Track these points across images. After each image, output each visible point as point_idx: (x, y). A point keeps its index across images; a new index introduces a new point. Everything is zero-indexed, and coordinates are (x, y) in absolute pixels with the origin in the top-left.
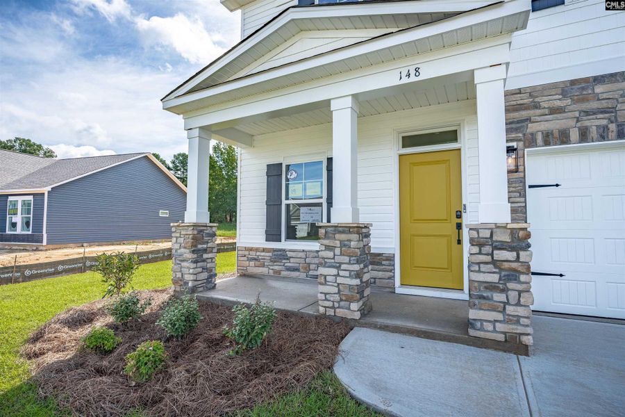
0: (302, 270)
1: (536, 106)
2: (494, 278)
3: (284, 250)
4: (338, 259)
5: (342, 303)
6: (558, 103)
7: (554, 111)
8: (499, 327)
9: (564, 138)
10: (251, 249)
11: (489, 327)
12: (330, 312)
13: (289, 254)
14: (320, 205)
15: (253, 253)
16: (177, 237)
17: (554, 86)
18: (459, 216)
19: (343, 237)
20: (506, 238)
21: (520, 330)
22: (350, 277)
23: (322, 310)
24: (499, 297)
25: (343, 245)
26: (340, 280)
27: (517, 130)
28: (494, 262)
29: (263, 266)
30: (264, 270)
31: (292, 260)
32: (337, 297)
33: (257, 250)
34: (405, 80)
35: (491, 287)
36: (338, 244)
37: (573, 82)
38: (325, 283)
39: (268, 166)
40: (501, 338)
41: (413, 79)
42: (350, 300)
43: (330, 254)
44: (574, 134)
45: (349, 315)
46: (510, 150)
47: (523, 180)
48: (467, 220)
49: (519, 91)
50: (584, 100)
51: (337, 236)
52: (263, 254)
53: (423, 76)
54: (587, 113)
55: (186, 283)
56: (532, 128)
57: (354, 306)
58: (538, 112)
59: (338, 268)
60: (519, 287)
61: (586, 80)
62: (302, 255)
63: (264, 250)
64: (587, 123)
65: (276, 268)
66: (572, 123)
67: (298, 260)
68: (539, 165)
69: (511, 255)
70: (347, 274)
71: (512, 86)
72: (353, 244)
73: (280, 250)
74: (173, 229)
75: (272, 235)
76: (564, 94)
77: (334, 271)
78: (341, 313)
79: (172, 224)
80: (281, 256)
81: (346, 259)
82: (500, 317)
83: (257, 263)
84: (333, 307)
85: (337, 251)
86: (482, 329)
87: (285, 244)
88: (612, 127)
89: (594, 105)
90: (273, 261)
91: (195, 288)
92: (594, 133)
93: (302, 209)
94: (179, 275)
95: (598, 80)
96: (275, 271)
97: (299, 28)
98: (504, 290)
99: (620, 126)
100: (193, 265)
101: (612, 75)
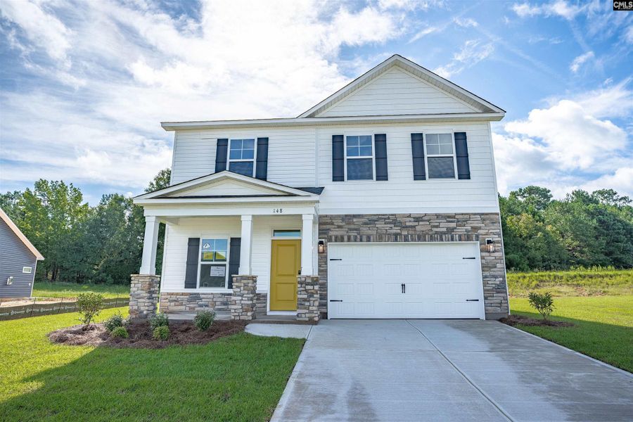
0: (210, 306)
1: (332, 224)
2: (305, 296)
3: (198, 294)
4: (242, 292)
5: (243, 313)
6: (341, 224)
7: (339, 227)
8: (307, 315)
9: (342, 240)
10: (172, 294)
11: (303, 316)
12: (237, 318)
13: (202, 296)
14: (225, 265)
15: (174, 297)
16: (135, 284)
17: (339, 216)
19: (245, 281)
20: (309, 280)
21: (313, 315)
22: (248, 300)
23: (233, 317)
24: (307, 304)
25: (245, 285)
26: (242, 302)
27: (325, 234)
28: (306, 290)
29: (182, 305)
30: (182, 308)
31: (203, 300)
32: (241, 310)
33: (177, 294)
34: (276, 213)
35: (305, 300)
36: (243, 285)
37: (346, 216)
38: (235, 304)
39: (190, 239)
40: (307, 319)
41: (279, 213)
42: (247, 311)
43: (239, 290)
44: (346, 238)
45: (246, 318)
46: (321, 243)
47: (326, 257)
48: (303, 274)
49: (326, 216)
50: (349, 224)
51: (242, 281)
52: (182, 297)
53: (283, 213)
54: (351, 229)
55: (142, 312)
56: (331, 233)
57: (249, 314)
58: (333, 226)
59: (242, 296)
60: (314, 299)
61: (350, 215)
62: (211, 296)
63: (183, 294)
64: (350, 234)
65: (192, 305)
66: (345, 233)
67: (208, 300)
68: (333, 250)
70: (246, 299)
71: (321, 213)
72: (250, 285)
73: (195, 294)
74: (132, 279)
75: (190, 283)
76: (343, 220)
77: (240, 298)
78: (242, 318)
79: (131, 275)
80: (196, 297)
81: (246, 292)
82: (307, 311)
83: (177, 303)
84: (239, 316)
85: (242, 288)
86: (301, 317)
87: (199, 290)
88: (359, 237)
89: (352, 226)
90: (189, 301)
91: (147, 315)
92: (352, 238)
93: (212, 268)
94: (136, 307)
95: (354, 216)
96: (190, 308)
97: (227, 178)
98: (309, 301)
99: (361, 236)
100: (148, 301)
101: (359, 215)
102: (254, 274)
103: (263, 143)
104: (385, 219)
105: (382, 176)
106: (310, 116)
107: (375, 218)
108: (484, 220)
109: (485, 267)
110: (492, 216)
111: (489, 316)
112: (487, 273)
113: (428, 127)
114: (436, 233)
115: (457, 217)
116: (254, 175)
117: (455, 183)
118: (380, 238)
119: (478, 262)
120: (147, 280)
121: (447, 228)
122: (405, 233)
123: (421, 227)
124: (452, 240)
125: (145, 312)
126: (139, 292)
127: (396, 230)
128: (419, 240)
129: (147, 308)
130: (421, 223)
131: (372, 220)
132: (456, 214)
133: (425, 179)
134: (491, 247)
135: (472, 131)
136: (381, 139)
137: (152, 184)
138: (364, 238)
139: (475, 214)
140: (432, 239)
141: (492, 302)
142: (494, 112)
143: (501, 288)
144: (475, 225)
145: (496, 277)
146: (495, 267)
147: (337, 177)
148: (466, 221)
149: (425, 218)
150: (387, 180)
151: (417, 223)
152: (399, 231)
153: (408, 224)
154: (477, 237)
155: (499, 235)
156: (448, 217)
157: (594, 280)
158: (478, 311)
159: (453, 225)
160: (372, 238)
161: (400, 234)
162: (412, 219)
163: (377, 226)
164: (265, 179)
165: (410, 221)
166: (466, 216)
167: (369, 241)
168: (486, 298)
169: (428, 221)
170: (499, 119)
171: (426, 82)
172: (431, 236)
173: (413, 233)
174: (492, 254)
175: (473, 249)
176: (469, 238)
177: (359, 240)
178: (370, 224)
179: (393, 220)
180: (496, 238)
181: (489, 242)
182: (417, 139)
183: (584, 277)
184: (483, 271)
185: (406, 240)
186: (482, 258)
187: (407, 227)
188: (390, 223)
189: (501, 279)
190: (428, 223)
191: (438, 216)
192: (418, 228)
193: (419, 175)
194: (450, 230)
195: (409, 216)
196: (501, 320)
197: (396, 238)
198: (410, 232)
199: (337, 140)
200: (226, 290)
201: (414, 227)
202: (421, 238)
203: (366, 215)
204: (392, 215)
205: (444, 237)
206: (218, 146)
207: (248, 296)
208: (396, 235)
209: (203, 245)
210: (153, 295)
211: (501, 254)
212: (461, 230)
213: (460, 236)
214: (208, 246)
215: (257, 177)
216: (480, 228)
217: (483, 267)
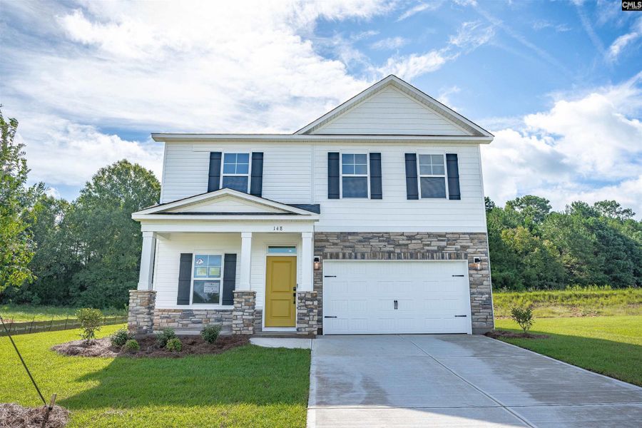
0: (204, 322)
1: (328, 241)
2: (305, 311)
3: (190, 310)
4: (244, 307)
5: (245, 328)
6: (336, 241)
7: (334, 244)
8: (307, 329)
9: (337, 257)
10: (164, 311)
11: (304, 330)
12: (239, 333)
13: (195, 313)
14: (219, 281)
15: (165, 314)
16: (133, 299)
17: (334, 233)
18: (295, 290)
19: (247, 297)
20: (309, 296)
21: (313, 329)
22: (249, 315)
23: (234, 332)
24: (307, 318)
25: (246, 301)
26: (244, 317)
27: (320, 250)
28: (306, 306)
29: (174, 321)
30: (175, 325)
31: (197, 317)
32: (242, 325)
33: (169, 311)
34: (276, 231)
35: (305, 315)
36: (244, 300)
37: (341, 233)
38: (236, 319)
39: (182, 254)
40: (307, 333)
41: (279, 231)
42: (248, 326)
43: (240, 305)
44: (341, 255)
45: (248, 332)
46: (316, 260)
47: (321, 274)
48: (298, 290)
49: (322, 233)
50: (345, 241)
51: (243, 297)
52: (174, 313)
53: (283, 231)
54: (346, 247)
55: (142, 327)
56: (326, 250)
57: (251, 328)
58: (329, 244)
59: (243, 311)
60: (313, 314)
61: (345, 233)
62: (205, 313)
63: (175, 311)
64: (345, 251)
65: (184, 322)
66: (340, 250)
67: (201, 316)
68: (329, 267)
69: (311, 303)
70: (247, 314)
71: (317, 230)
72: (251, 300)
73: (188, 310)
74: (131, 294)
75: (183, 299)
76: (338, 237)
77: (241, 313)
78: (244, 332)
79: (130, 291)
80: (189, 314)
81: (248, 307)
82: (307, 326)
83: (169, 320)
84: (240, 330)
85: (243, 304)
86: (301, 331)
87: (192, 306)
88: (353, 254)
89: (348, 244)
90: (182, 318)
91: (146, 331)
92: (347, 256)
93: (206, 284)
94: (135, 323)
95: (350, 234)
96: (183, 325)
97: (227, 195)
98: (308, 316)
99: (356, 254)
100: (147, 316)
101: (354, 233)
102: (253, 290)
103: (258, 157)
104: (379, 237)
105: (377, 194)
106: (306, 133)
107: (370, 236)
108: (472, 239)
109: (473, 284)
110: (480, 236)
111: (475, 331)
112: (474, 290)
113: (421, 148)
114: (428, 251)
115: (447, 236)
116: (249, 191)
117: (446, 203)
118: (375, 255)
119: (467, 279)
120: (147, 295)
121: (438, 247)
122: (398, 251)
123: (413, 245)
124: (443, 258)
125: (145, 328)
126: (138, 307)
127: (390, 248)
128: (411, 258)
129: (146, 324)
130: (413, 241)
131: (367, 238)
132: (446, 233)
133: (418, 199)
134: (479, 265)
135: (463, 154)
136: (376, 158)
137: (89, 184)
138: (359, 255)
139: (464, 234)
140: (424, 257)
141: (478, 317)
142: (483, 136)
143: (487, 305)
144: (464, 244)
145: (482, 294)
146: (482, 284)
147: (333, 194)
148: (455, 240)
149: (418, 237)
150: (381, 198)
151: (410, 242)
152: (392, 249)
153: (401, 242)
154: (466, 255)
155: (486, 254)
156: (439, 236)
157: (589, 300)
158: (465, 326)
159: (444, 244)
160: (366, 256)
161: (393, 252)
162: (405, 238)
163: (371, 244)
164: (259, 195)
165: (403, 240)
166: (455, 236)
167: (363, 259)
168: (473, 314)
169: (420, 239)
170: (489, 142)
171: (420, 103)
172: (423, 254)
173: (406, 250)
174: (480, 272)
175: (461, 267)
176: (458, 257)
177: (353, 257)
178: (365, 242)
179: (386, 238)
180: (483, 257)
181: (477, 260)
182: (410, 159)
183: (580, 297)
184: (471, 288)
185: (399, 258)
186: (471, 275)
187: (400, 245)
188: (384, 241)
189: (487, 296)
190: (420, 242)
191: (429, 235)
192: (411, 246)
193: (412, 195)
194: (441, 249)
195: (402, 234)
196: (486, 334)
197: (390, 255)
198: (403, 250)
199: (333, 157)
200: (220, 306)
201: (407, 245)
202: (413, 256)
203: (360, 233)
204: (386, 233)
205: (435, 256)
206: (211, 159)
207: (249, 311)
208: (390, 253)
209: (196, 261)
210: (152, 311)
211: (488, 272)
212: (451, 249)
213: (450, 255)
214: (201, 262)
215: (252, 194)
216: (468, 247)
217: (471, 284)
